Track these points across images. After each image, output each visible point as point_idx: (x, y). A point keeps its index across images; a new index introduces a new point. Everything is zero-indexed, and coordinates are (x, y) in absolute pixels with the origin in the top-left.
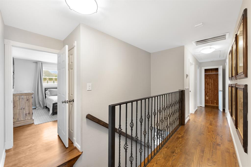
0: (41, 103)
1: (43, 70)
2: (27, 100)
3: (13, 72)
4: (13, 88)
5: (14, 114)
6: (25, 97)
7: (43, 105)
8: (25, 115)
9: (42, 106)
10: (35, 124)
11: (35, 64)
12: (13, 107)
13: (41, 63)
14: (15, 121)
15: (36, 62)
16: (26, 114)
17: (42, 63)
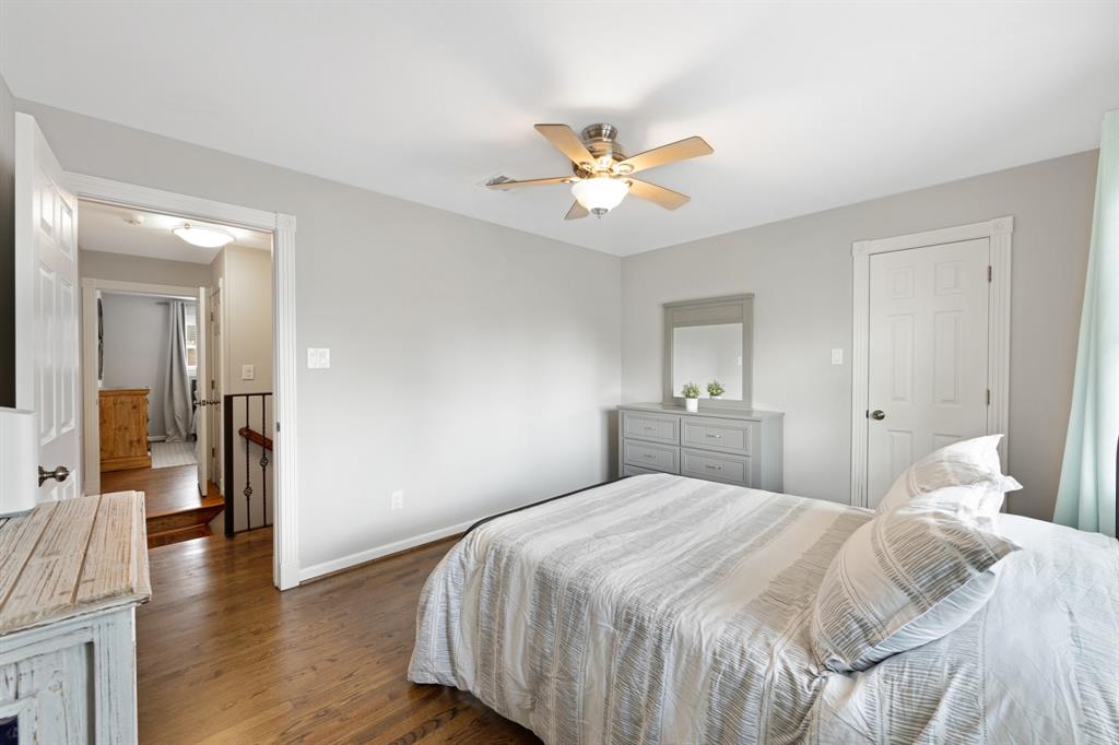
0: (181, 425)
1: (186, 324)
2: (134, 407)
3: (100, 338)
4: (100, 377)
5: (103, 441)
6: (129, 399)
7: (187, 430)
8: (128, 445)
9: (184, 434)
10: (154, 466)
11: (162, 308)
12: (101, 424)
13: (180, 303)
14: (106, 456)
15: (166, 303)
16: (131, 443)
17: (183, 305)
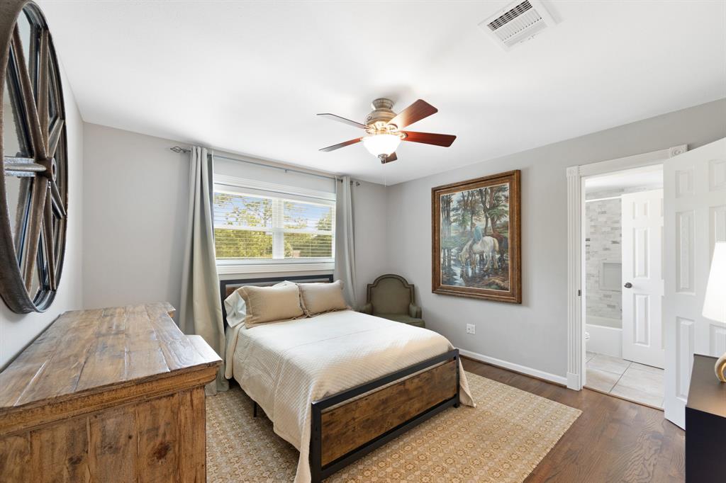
6: (140, 420)
11: (177, 159)
13: (206, 152)
15: (186, 150)
17: (210, 155)
